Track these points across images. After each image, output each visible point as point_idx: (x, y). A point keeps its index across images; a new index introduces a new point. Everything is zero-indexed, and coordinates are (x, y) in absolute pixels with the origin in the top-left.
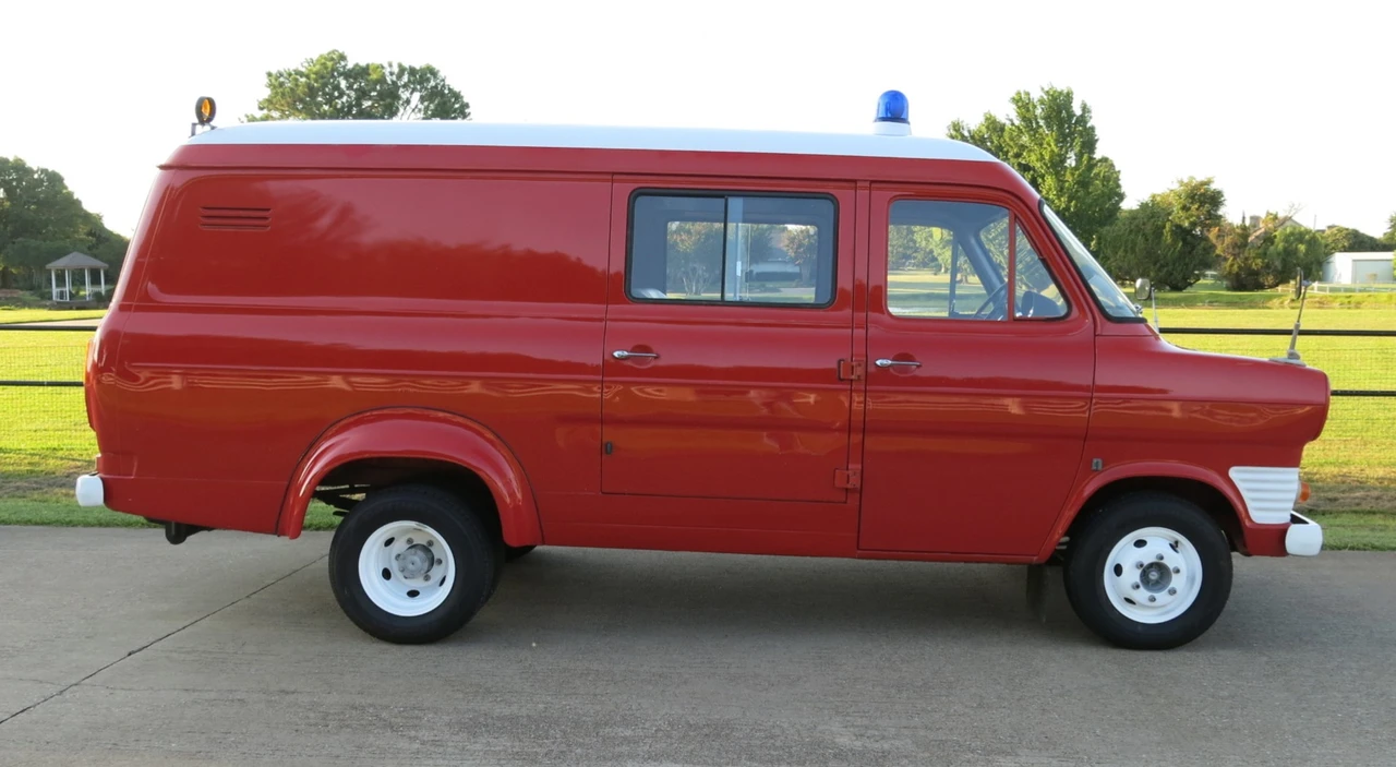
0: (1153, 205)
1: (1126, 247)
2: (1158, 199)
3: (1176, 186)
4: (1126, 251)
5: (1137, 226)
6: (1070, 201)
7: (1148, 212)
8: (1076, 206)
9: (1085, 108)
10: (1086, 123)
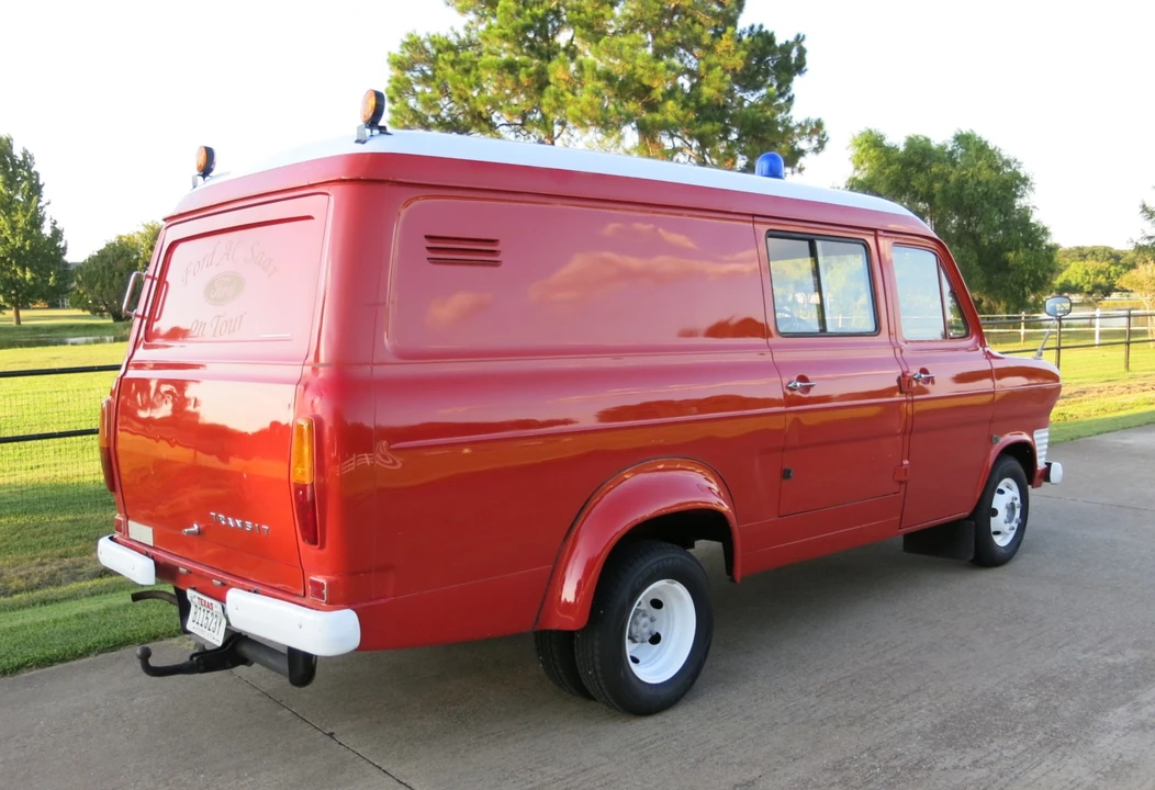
0: (120, 245)
1: (103, 282)
2: (124, 240)
3: (142, 230)
4: (103, 286)
5: (109, 263)
6: (25, 240)
7: (118, 251)
8: (31, 245)
9: (25, 154)
10: (30, 168)
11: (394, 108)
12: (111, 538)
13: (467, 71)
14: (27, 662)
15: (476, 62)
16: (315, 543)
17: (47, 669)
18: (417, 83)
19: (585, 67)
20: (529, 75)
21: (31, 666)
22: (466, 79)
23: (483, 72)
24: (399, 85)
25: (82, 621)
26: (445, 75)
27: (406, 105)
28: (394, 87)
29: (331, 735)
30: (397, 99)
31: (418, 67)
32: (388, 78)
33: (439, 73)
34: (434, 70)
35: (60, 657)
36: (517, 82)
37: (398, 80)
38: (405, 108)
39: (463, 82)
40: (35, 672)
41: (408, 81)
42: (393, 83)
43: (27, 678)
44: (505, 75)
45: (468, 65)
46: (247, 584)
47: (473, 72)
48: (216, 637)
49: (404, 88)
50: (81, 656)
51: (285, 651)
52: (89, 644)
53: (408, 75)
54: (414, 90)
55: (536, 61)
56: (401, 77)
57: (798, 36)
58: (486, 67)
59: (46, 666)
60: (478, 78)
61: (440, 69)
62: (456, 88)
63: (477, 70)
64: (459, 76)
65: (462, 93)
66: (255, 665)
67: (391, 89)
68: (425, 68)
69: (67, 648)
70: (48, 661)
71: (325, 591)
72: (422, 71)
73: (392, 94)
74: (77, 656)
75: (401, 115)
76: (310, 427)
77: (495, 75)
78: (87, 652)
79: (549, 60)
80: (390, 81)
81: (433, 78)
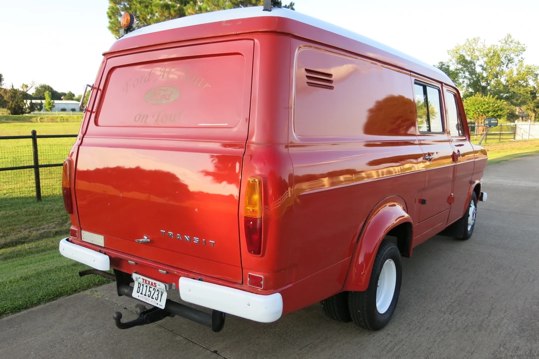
11: (111, 21)
12: (67, 240)
13: (147, 7)
14: (5, 311)
15: (151, 3)
16: (259, 253)
17: (18, 314)
18: (123, 11)
19: (202, 9)
20: (175, 11)
21: (8, 313)
22: (146, 10)
23: (154, 8)
24: (114, 11)
25: (27, 282)
26: (136, 7)
27: (118, 20)
28: (111, 11)
29: (215, 352)
30: (113, 17)
31: (122, 3)
32: (108, 7)
33: (133, 7)
34: (130, 5)
35: (24, 307)
36: (170, 13)
37: (113, 8)
38: (117, 22)
39: (145, 11)
40: (11, 316)
41: (118, 9)
42: (111, 9)
43: (7, 321)
44: (164, 10)
45: (147, 4)
46: (191, 275)
47: (150, 7)
48: (159, 303)
49: (116, 12)
50: (36, 305)
51: (211, 313)
52: (39, 297)
53: (118, 6)
54: (120, 13)
55: (178, 5)
56: (114, 7)
57: (291, 3)
58: (155, 6)
59: (16, 312)
60: (152, 10)
61: (134, 4)
62: (141, 14)
63: (151, 6)
64: (143, 9)
65: (144, 17)
66: (176, 316)
67: (110, 12)
68: (126, 4)
69: (27, 300)
70: (16, 309)
71: (262, 282)
72: (125, 5)
73: (110, 15)
74: (33, 305)
75: (115, 24)
76: (260, 183)
77: (160, 9)
78: (39, 302)
79: (185, 5)
80: (109, 9)
81: (130, 8)
